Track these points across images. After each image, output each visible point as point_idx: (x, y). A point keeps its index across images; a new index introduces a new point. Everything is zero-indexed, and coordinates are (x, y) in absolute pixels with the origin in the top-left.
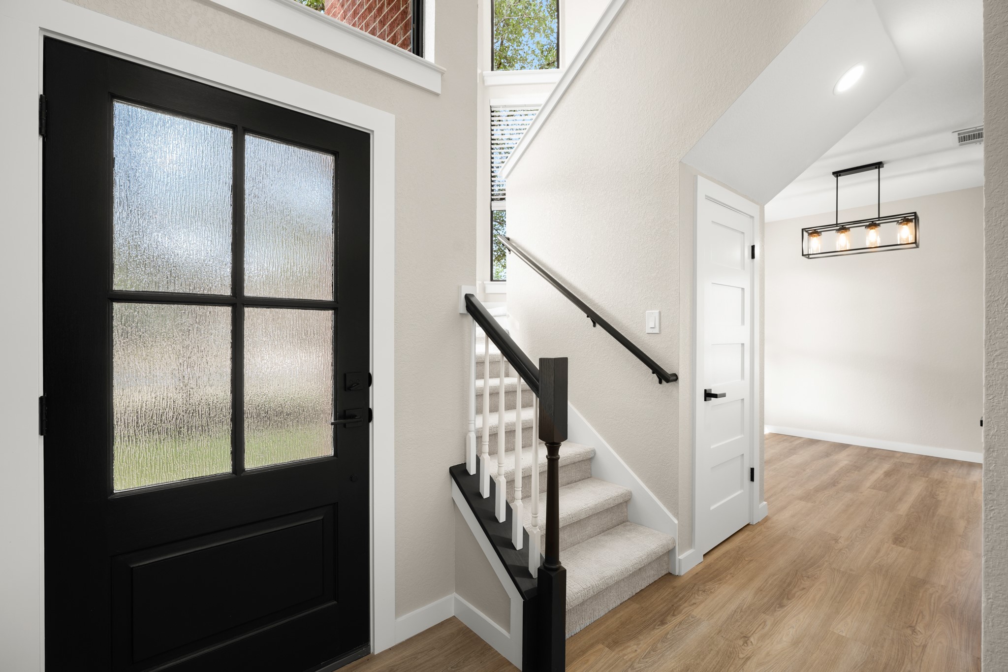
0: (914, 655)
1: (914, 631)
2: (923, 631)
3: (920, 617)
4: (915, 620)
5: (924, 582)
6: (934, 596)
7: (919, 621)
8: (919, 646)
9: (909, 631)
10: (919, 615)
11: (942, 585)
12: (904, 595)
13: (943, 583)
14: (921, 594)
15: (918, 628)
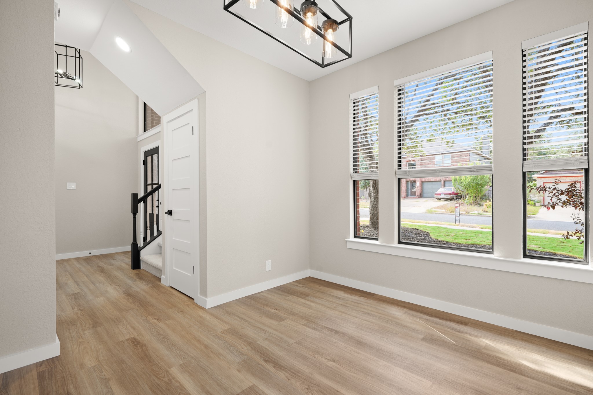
0: (74, 305)
1: (80, 310)
2: (77, 311)
3: (82, 314)
4: (83, 313)
5: (94, 327)
6: (84, 324)
7: (81, 313)
8: (74, 308)
9: (81, 309)
10: (83, 315)
11: (85, 330)
12: (95, 317)
13: (86, 332)
14: (90, 321)
15: (80, 311)
